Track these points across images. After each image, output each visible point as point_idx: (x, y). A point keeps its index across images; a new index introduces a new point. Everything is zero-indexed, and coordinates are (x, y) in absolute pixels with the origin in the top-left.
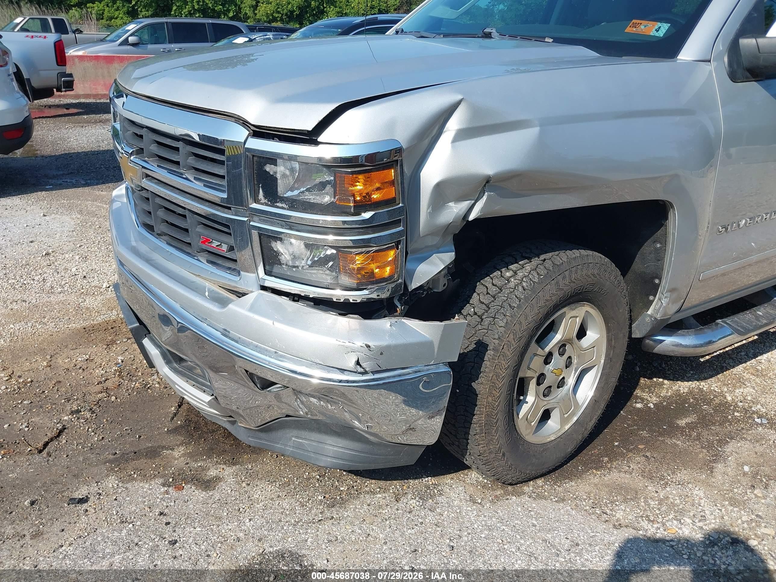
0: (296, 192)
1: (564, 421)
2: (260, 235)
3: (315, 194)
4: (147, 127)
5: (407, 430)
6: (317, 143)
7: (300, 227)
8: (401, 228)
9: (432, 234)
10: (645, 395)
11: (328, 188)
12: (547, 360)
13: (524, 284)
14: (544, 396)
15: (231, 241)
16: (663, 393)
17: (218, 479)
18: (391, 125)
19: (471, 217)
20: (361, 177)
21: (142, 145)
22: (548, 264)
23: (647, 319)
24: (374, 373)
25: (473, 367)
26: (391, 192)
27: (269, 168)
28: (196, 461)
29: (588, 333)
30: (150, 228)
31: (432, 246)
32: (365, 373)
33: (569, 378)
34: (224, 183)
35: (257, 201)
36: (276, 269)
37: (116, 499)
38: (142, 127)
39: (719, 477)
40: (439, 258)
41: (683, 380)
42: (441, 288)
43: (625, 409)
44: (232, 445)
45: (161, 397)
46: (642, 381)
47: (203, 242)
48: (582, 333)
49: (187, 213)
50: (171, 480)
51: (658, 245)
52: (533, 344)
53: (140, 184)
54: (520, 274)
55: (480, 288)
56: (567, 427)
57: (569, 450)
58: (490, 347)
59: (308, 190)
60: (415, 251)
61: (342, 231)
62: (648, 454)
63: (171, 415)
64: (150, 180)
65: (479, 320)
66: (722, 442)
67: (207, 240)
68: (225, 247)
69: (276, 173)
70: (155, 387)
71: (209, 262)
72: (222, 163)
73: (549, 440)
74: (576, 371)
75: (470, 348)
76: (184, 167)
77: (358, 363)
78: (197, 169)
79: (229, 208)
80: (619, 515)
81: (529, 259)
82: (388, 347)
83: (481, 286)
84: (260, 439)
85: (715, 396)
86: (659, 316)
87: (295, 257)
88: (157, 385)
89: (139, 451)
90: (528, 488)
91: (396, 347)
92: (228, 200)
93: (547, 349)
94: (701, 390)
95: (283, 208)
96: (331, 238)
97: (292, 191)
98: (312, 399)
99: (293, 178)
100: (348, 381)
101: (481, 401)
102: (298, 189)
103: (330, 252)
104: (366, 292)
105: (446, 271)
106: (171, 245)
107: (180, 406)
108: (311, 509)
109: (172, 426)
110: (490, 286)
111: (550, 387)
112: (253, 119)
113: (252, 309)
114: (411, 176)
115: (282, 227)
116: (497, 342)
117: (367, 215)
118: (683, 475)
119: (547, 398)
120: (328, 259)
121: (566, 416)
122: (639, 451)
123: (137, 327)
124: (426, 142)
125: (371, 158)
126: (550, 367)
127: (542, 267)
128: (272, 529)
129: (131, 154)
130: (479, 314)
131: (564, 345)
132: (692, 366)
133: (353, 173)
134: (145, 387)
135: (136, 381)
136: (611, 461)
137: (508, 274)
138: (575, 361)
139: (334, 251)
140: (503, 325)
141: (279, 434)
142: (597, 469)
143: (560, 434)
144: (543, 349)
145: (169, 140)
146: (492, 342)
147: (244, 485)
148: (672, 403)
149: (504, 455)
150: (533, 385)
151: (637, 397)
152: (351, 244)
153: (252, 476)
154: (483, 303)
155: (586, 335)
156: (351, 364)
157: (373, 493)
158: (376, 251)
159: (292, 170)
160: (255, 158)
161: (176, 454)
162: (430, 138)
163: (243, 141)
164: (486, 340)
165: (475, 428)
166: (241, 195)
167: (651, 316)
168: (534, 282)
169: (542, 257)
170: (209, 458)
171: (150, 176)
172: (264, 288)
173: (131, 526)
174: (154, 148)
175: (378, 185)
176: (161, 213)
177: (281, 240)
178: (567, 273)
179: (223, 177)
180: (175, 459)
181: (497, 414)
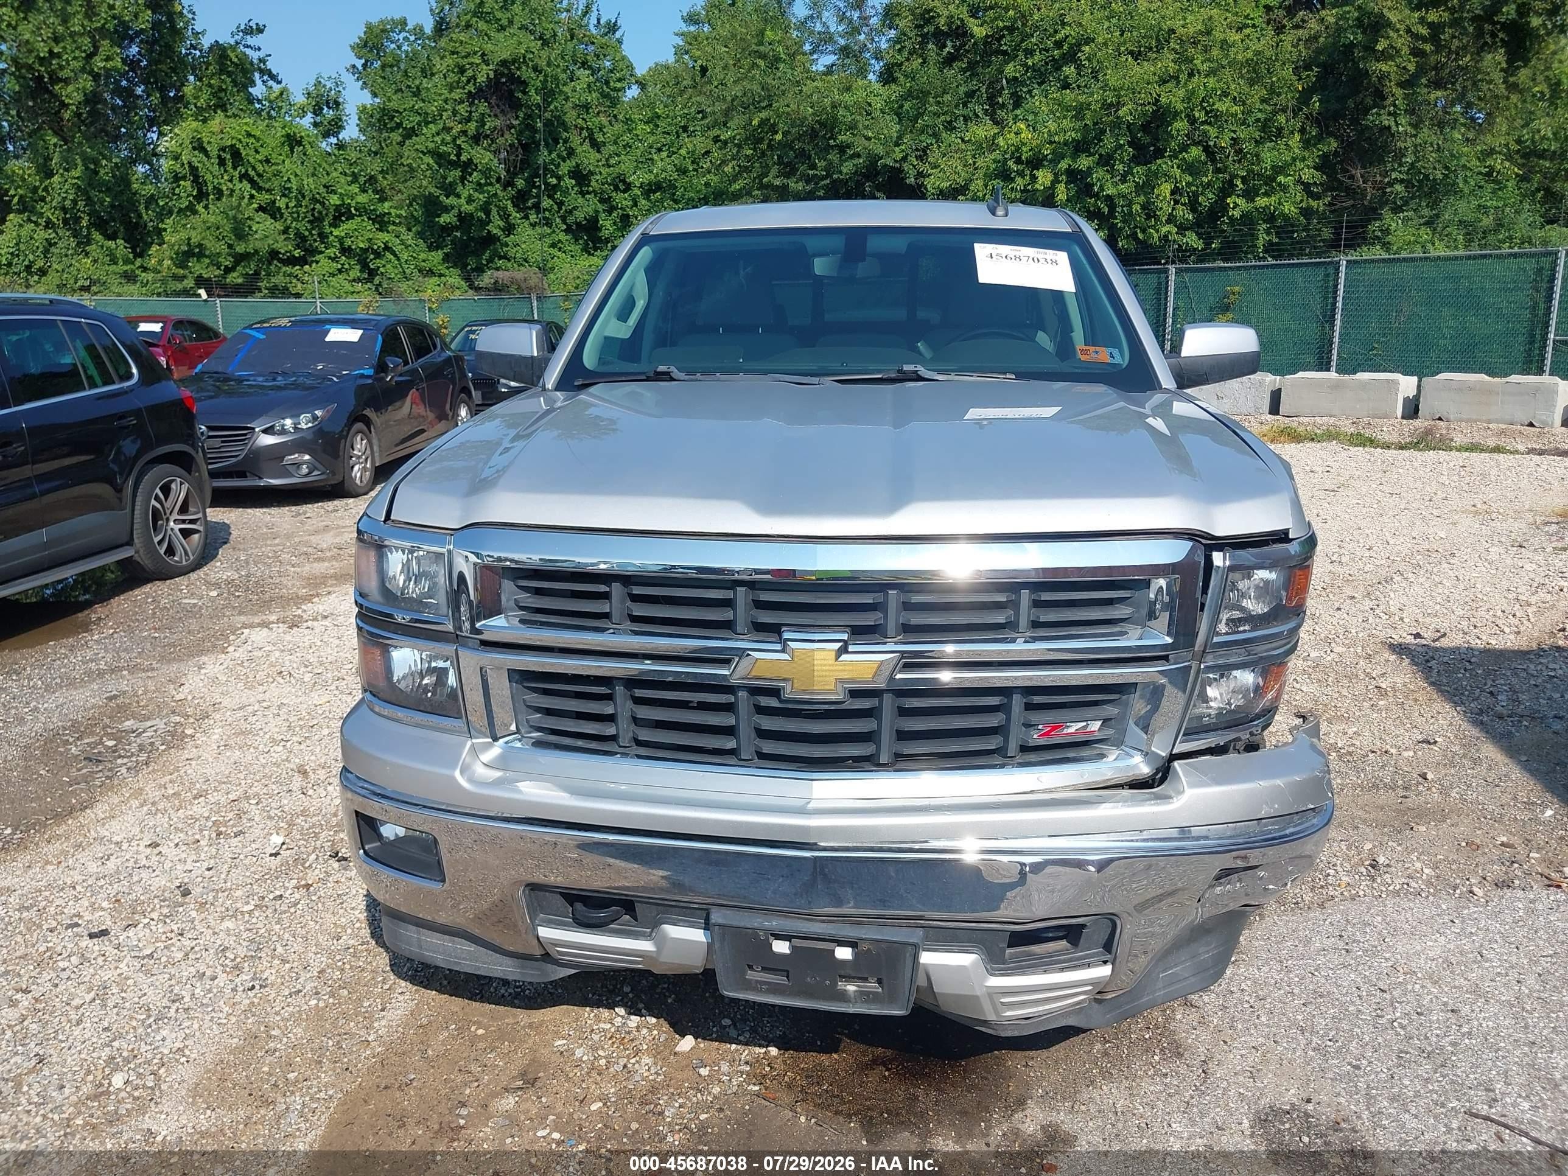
7: (1259, 649)
15: (1109, 711)
35: (1216, 632)
47: (1046, 734)
53: (874, 686)
67: (1054, 728)
68: (1096, 726)
92: (1173, 646)
95: (1245, 631)
115: (1241, 656)
129: (849, 641)
174: (903, 618)
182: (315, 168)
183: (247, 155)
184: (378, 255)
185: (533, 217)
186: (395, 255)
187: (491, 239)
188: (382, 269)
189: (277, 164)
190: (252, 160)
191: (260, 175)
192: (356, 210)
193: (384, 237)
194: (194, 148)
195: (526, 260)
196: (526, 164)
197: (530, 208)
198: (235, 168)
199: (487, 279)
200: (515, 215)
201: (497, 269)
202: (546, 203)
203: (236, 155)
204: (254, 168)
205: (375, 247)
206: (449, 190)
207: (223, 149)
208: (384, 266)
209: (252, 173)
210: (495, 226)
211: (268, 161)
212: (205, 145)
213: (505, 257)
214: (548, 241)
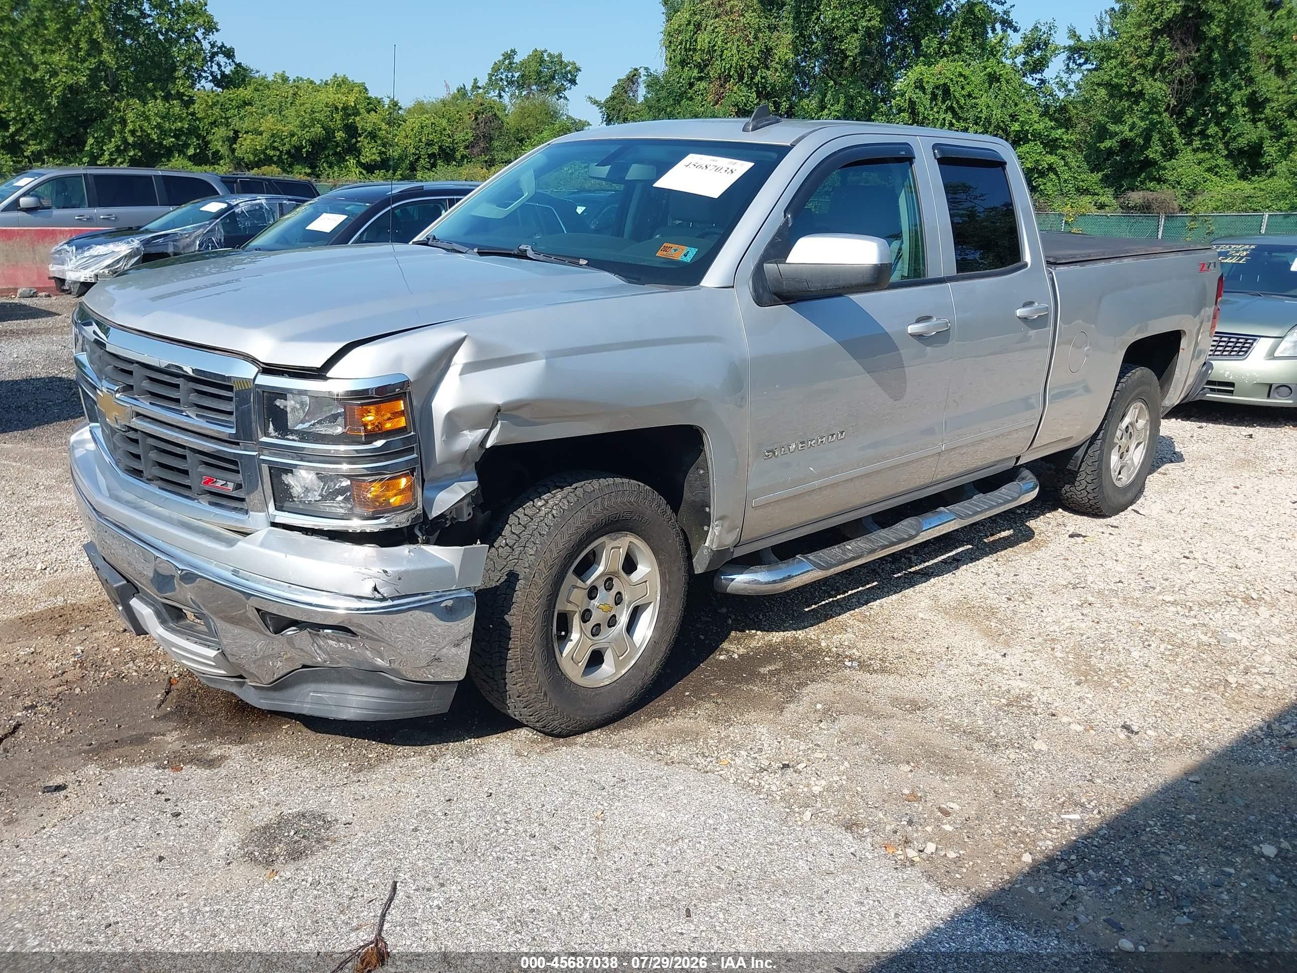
0: (307, 425)
1: (618, 665)
2: (270, 468)
3: (327, 427)
4: (138, 363)
5: (432, 661)
6: (326, 378)
7: (311, 458)
8: (415, 455)
9: (449, 461)
10: (732, 647)
11: (340, 420)
12: (592, 593)
13: (554, 512)
14: (593, 635)
15: (239, 478)
16: (754, 644)
17: (223, 758)
18: (398, 360)
19: (489, 444)
20: (372, 408)
21: (131, 382)
22: (579, 492)
23: (705, 551)
24: (393, 599)
25: (505, 599)
26: (402, 422)
27: (278, 403)
28: (195, 743)
29: (639, 567)
30: (137, 473)
31: (452, 474)
32: (384, 599)
33: (621, 615)
34: (233, 419)
35: (267, 434)
36: (287, 504)
37: (100, 784)
38: (131, 362)
39: (787, 714)
40: (461, 487)
41: (779, 630)
42: (465, 518)
43: (705, 662)
44: (238, 726)
45: (142, 685)
46: (733, 633)
47: (206, 483)
48: (630, 565)
49: (187, 453)
50: (166, 762)
51: (702, 472)
52: (570, 574)
53: (128, 424)
54: (551, 503)
55: (512, 519)
56: (623, 672)
57: (628, 696)
58: (521, 577)
59: (320, 422)
60: (433, 480)
61: (354, 460)
62: (719, 701)
63: (157, 703)
64: (141, 420)
65: (510, 550)
66: (801, 685)
67: (210, 480)
68: (231, 486)
69: (286, 407)
70: (132, 676)
71: (212, 504)
72: (230, 399)
73: (602, 684)
74: (628, 608)
75: (502, 580)
76: (184, 404)
77: (375, 589)
78: (198, 406)
79: (238, 444)
80: (674, 753)
81: (562, 488)
82: (407, 572)
83: (514, 517)
84: (274, 700)
85: (810, 644)
86: (714, 547)
87: (307, 490)
88: (134, 674)
89: (122, 739)
90: (580, 739)
91: (414, 571)
92: (236, 436)
93: (589, 582)
94: (796, 639)
95: (293, 440)
96: (345, 467)
97: (303, 423)
98: (331, 642)
99: (304, 411)
100: (366, 609)
101: (515, 633)
102: (308, 421)
103: (346, 483)
104: (383, 520)
105: (469, 500)
106: (166, 490)
107: (167, 693)
108: (334, 776)
109: (159, 713)
110: (521, 516)
111: (599, 625)
112: (264, 358)
113: (262, 545)
114: (422, 407)
115: (293, 459)
116: (527, 570)
117: (379, 443)
118: (752, 716)
119: (596, 638)
120: (342, 491)
121: (621, 658)
122: (710, 698)
123: (124, 585)
124: (435, 374)
125: (381, 390)
126: (596, 602)
127: (573, 495)
128: (290, 795)
129: (117, 391)
130: (511, 544)
131: (610, 579)
132: (793, 615)
133: (362, 405)
134: (118, 676)
135: (105, 671)
136: (677, 709)
137: (540, 504)
138: (626, 598)
139: (349, 482)
140: (533, 553)
141: (295, 690)
142: (660, 717)
143: (616, 678)
144: (584, 582)
145: (167, 376)
146: (522, 572)
147: (255, 760)
148: (760, 652)
149: (545, 694)
150: (576, 621)
151: (722, 649)
152: (366, 472)
153: (263, 753)
154: (514, 533)
155: (636, 569)
156: (367, 591)
157: (407, 757)
158: (390, 479)
159: (302, 404)
160: (265, 394)
161: (168, 738)
162: (439, 370)
163: (252, 378)
164: (517, 569)
165: (511, 664)
166: (251, 429)
167: (708, 548)
168: (564, 510)
169: (574, 486)
170: (210, 740)
171: (141, 415)
172: (274, 525)
173: (124, 805)
174: (146, 385)
175: (389, 415)
176: (154, 455)
177: (292, 472)
178: (599, 500)
179: (231, 413)
180: (169, 743)
181: (532, 648)
182: (1005, 100)
183: (954, 91)
184: (1042, 174)
185: (1197, 144)
186: (1057, 175)
187: (1149, 163)
188: (1042, 187)
189: (975, 98)
190: (957, 94)
191: (961, 108)
192: (1032, 135)
193: (1051, 159)
194: (916, 87)
195: (1179, 183)
196: (1198, 93)
197: (1196, 135)
198: (944, 102)
199: (1136, 197)
200: (1179, 141)
201: (1148, 189)
202: (1212, 129)
203: (946, 91)
204: (958, 102)
205: (1040, 167)
206: (1117, 118)
207: (937, 87)
208: (1045, 184)
209: (955, 105)
210: (1154, 151)
211: (969, 95)
212: (924, 84)
213: (1159, 180)
214: (1206, 165)
